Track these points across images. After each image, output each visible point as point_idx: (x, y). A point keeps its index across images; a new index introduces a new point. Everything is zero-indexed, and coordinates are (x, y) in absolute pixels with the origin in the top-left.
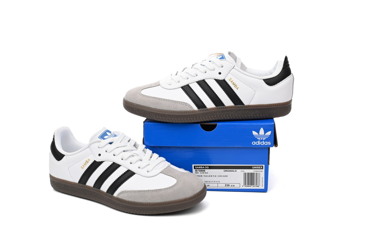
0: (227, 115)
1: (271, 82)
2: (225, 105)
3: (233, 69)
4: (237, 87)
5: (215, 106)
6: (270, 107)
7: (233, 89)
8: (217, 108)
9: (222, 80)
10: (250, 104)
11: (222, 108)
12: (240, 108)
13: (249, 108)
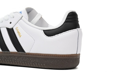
0: (10, 60)
1: (50, 33)
2: (10, 50)
3: (21, 20)
4: (20, 35)
5: (2, 50)
6: (46, 57)
7: (17, 36)
8: (3, 53)
9: (11, 29)
10: (30, 52)
11: (6, 53)
12: (21, 55)
13: (28, 56)
